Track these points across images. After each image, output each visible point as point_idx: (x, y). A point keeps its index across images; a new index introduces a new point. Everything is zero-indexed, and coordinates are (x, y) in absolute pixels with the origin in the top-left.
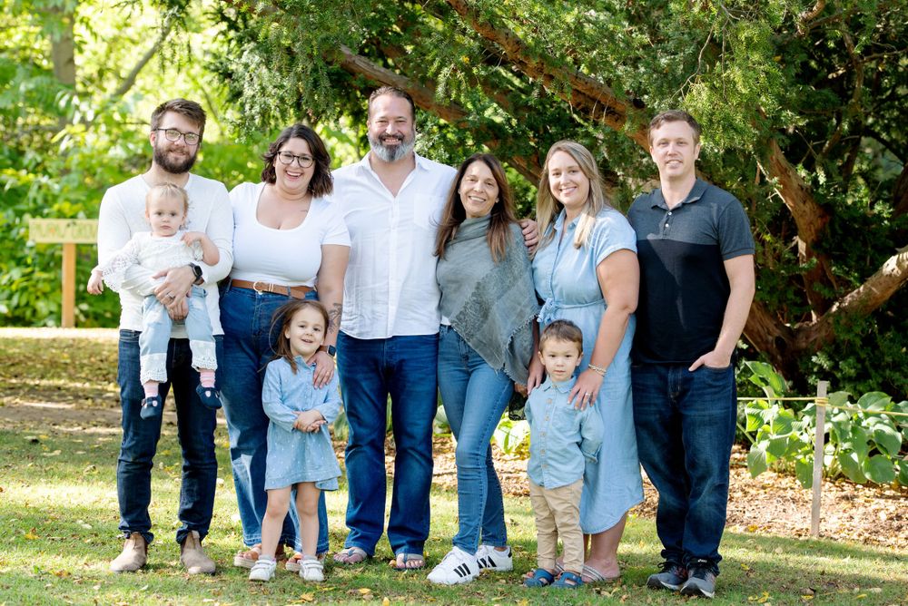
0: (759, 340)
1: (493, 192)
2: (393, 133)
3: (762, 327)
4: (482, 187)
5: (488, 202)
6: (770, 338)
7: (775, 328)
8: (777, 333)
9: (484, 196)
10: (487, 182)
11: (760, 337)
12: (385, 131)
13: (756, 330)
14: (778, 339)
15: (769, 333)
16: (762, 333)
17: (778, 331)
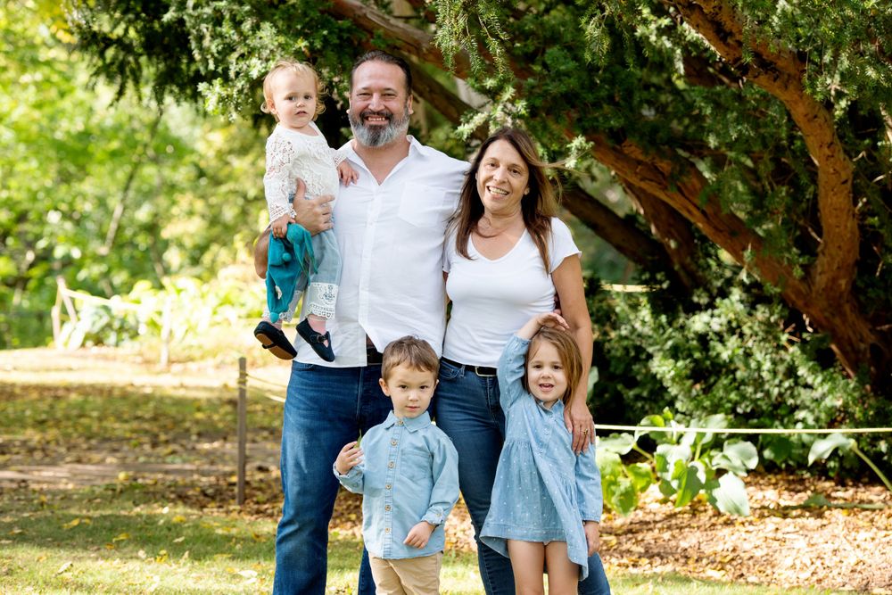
0: (848, 348)
1: (520, 182)
2: (378, 109)
3: (854, 333)
4: (503, 174)
5: (513, 196)
6: (862, 346)
7: (869, 333)
8: (872, 339)
9: (506, 188)
10: (512, 169)
11: (851, 344)
12: (367, 107)
13: (846, 337)
14: (873, 347)
15: (862, 340)
16: (854, 339)
17: (873, 337)
